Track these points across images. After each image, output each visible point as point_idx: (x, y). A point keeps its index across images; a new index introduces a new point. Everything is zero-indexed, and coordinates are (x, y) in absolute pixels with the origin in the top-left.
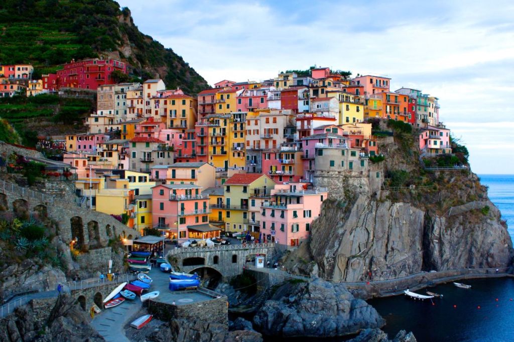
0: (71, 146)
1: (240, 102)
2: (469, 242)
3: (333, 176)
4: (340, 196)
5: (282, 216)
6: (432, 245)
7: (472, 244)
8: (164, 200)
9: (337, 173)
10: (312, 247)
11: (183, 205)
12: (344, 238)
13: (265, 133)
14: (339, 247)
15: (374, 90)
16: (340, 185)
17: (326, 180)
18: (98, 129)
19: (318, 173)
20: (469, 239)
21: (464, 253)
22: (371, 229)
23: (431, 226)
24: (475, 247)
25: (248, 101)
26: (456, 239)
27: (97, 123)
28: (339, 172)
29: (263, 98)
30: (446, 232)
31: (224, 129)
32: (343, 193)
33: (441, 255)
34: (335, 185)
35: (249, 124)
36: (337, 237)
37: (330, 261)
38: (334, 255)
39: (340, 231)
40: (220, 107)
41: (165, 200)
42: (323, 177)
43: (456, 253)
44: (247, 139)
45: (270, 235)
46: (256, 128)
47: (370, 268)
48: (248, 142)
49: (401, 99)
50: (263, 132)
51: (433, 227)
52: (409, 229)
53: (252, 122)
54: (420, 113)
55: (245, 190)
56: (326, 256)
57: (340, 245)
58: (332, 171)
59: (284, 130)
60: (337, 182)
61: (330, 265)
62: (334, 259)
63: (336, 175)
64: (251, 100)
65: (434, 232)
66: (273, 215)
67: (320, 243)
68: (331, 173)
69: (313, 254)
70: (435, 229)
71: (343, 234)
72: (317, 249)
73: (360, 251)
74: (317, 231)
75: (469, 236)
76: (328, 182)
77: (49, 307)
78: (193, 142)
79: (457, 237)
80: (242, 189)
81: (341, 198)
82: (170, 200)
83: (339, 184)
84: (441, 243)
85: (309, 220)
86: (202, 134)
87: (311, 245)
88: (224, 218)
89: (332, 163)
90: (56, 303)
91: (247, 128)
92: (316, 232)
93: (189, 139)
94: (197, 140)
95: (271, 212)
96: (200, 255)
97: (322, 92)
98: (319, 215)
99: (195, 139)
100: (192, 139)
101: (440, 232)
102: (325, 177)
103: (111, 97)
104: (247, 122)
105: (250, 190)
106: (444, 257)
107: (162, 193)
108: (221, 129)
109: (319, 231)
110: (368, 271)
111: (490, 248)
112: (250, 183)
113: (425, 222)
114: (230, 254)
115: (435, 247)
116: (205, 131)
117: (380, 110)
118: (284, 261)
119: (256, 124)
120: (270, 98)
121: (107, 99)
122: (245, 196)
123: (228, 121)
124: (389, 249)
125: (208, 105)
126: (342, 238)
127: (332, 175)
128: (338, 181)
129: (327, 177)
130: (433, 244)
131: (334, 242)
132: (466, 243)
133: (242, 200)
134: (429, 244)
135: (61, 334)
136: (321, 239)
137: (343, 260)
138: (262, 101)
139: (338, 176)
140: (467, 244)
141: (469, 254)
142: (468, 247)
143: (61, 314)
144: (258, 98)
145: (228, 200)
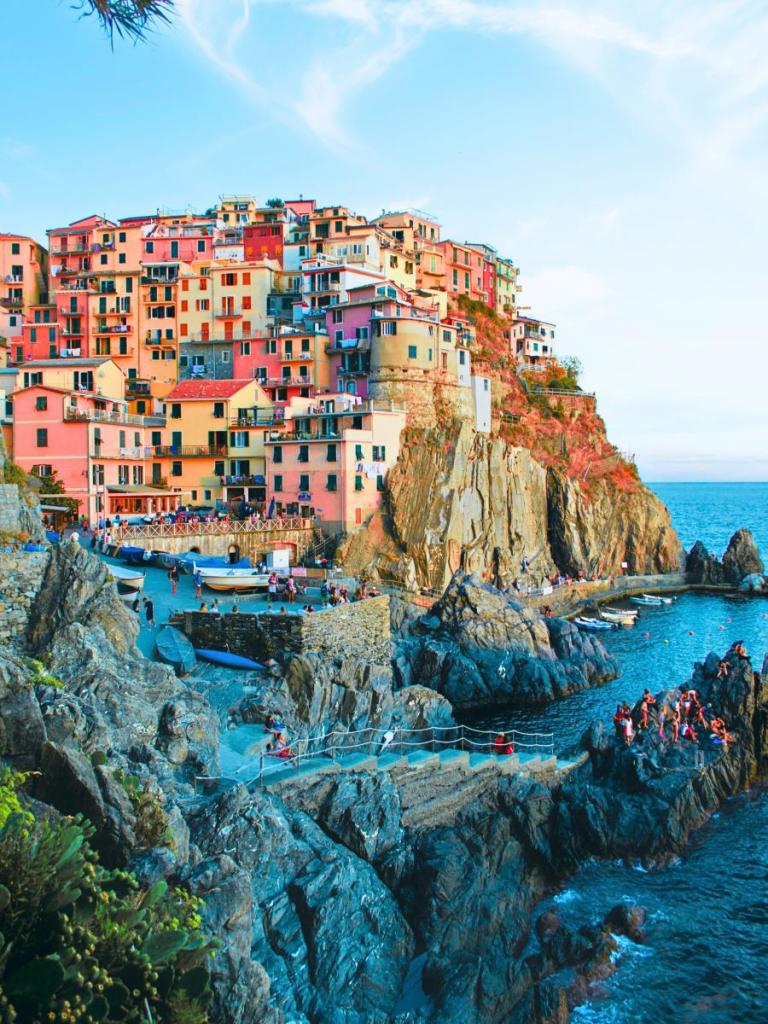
1: (150, 249)
2: (626, 527)
3: (416, 378)
4: (428, 421)
5: (332, 457)
6: (567, 532)
7: (630, 530)
8: (47, 422)
9: (421, 372)
10: (398, 523)
11: (97, 431)
12: (453, 506)
13: (224, 306)
14: (448, 524)
15: (415, 243)
16: (429, 398)
17: (400, 386)
19: (384, 372)
20: (626, 522)
21: (619, 547)
22: (485, 493)
23: (561, 496)
24: (637, 536)
25: (169, 247)
26: (603, 522)
28: (426, 372)
29: (203, 242)
30: (587, 508)
31: (128, 300)
32: (435, 416)
33: (586, 552)
34: (420, 399)
35: (185, 288)
36: (440, 503)
37: (435, 554)
38: (441, 540)
39: (445, 491)
40: (104, 260)
41: (52, 420)
42: (395, 381)
43: (607, 546)
44: (181, 321)
45: (297, 504)
46: (204, 295)
47: (496, 571)
48: (184, 329)
49: (474, 259)
50: (221, 304)
51: (566, 499)
52: (532, 500)
53: (194, 284)
54: (502, 290)
55: (219, 411)
56: (428, 542)
57: (448, 520)
58: (414, 368)
59: (268, 300)
60: (423, 392)
61: (435, 563)
62: (442, 547)
63: (421, 377)
64: (175, 245)
65: (569, 508)
66: (304, 457)
67: (412, 516)
68: (410, 372)
69: (403, 539)
70: (570, 502)
71: (450, 496)
72: (407, 527)
73: (475, 537)
74: (402, 489)
75: (623, 515)
76: (407, 392)
77: (21, 590)
78: (52, 329)
79: (605, 517)
80: (211, 408)
81: (433, 426)
82: (65, 421)
83: (427, 397)
84: (582, 529)
85: (383, 468)
86: (74, 309)
87: (395, 518)
88: (166, 478)
89: (413, 352)
90: (46, 576)
91: (182, 296)
92: (400, 493)
93: (38, 321)
94: (61, 325)
95: (299, 452)
96: (161, 546)
97: (339, 228)
98: (398, 458)
99: (56, 321)
100: (46, 321)
101: (577, 508)
102: (399, 381)
104: (180, 284)
105: (231, 412)
106: (591, 555)
107: (42, 405)
108: (118, 299)
109: (407, 489)
110: (493, 576)
111: (660, 538)
112: (230, 395)
113: (548, 490)
114: (225, 543)
115: (572, 536)
116: (80, 303)
117: (442, 276)
118: (344, 555)
119: (203, 287)
120: (218, 240)
122: (220, 425)
123: (135, 282)
124: (514, 536)
125: (74, 255)
126: (451, 505)
127: (412, 377)
128: (425, 389)
129: (403, 381)
130: (570, 531)
131: (437, 513)
132: (621, 529)
133: (211, 434)
134: (563, 530)
135: (93, 686)
136: (412, 507)
137: (456, 551)
138: (201, 248)
139: (423, 379)
140: (623, 530)
141: (627, 548)
142: (624, 536)
143: (74, 612)
144: (192, 241)
145: (177, 436)
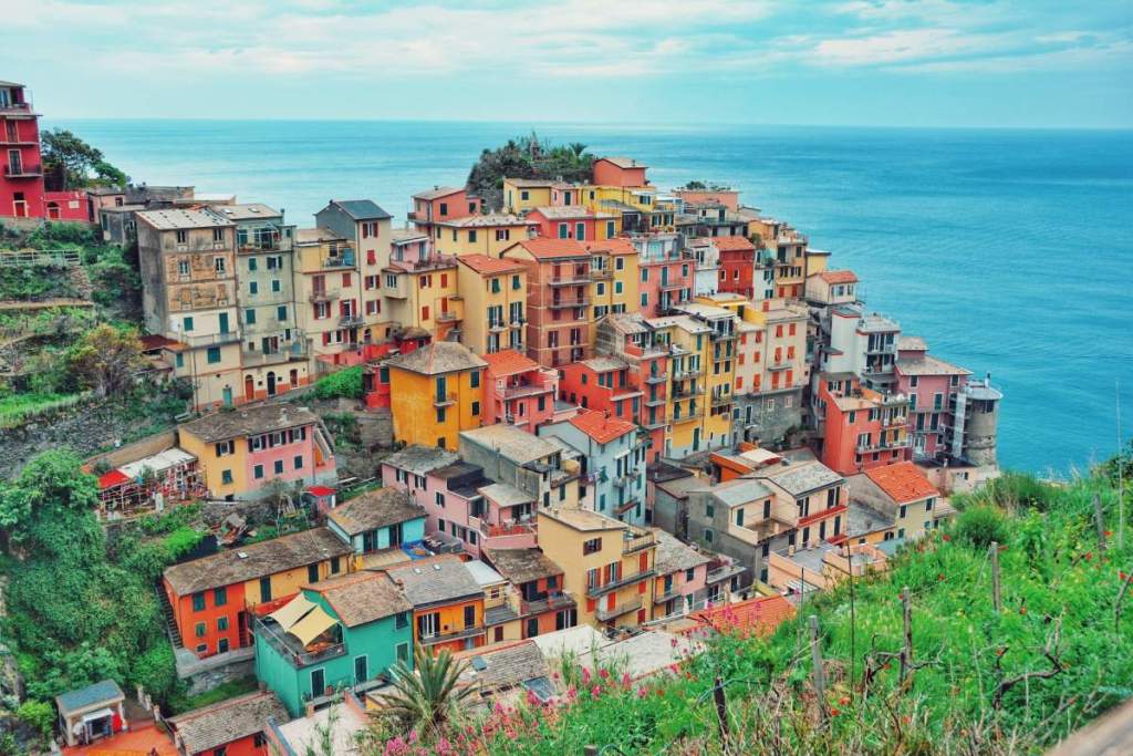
0: (227, 476)
13: (776, 358)
18: (220, 384)
27: (216, 367)
29: (686, 266)
31: (697, 359)
35: (744, 341)
44: (737, 375)
46: (758, 347)
48: (739, 381)
50: (774, 356)
53: (751, 337)
86: (654, 375)
91: (739, 349)
94: (646, 392)
97: (798, 254)
103: (220, 265)
104: (739, 337)
108: (690, 359)
116: (660, 367)
119: (759, 340)
121: (206, 274)
123: (704, 340)
138: (684, 273)
144: (677, 266)
